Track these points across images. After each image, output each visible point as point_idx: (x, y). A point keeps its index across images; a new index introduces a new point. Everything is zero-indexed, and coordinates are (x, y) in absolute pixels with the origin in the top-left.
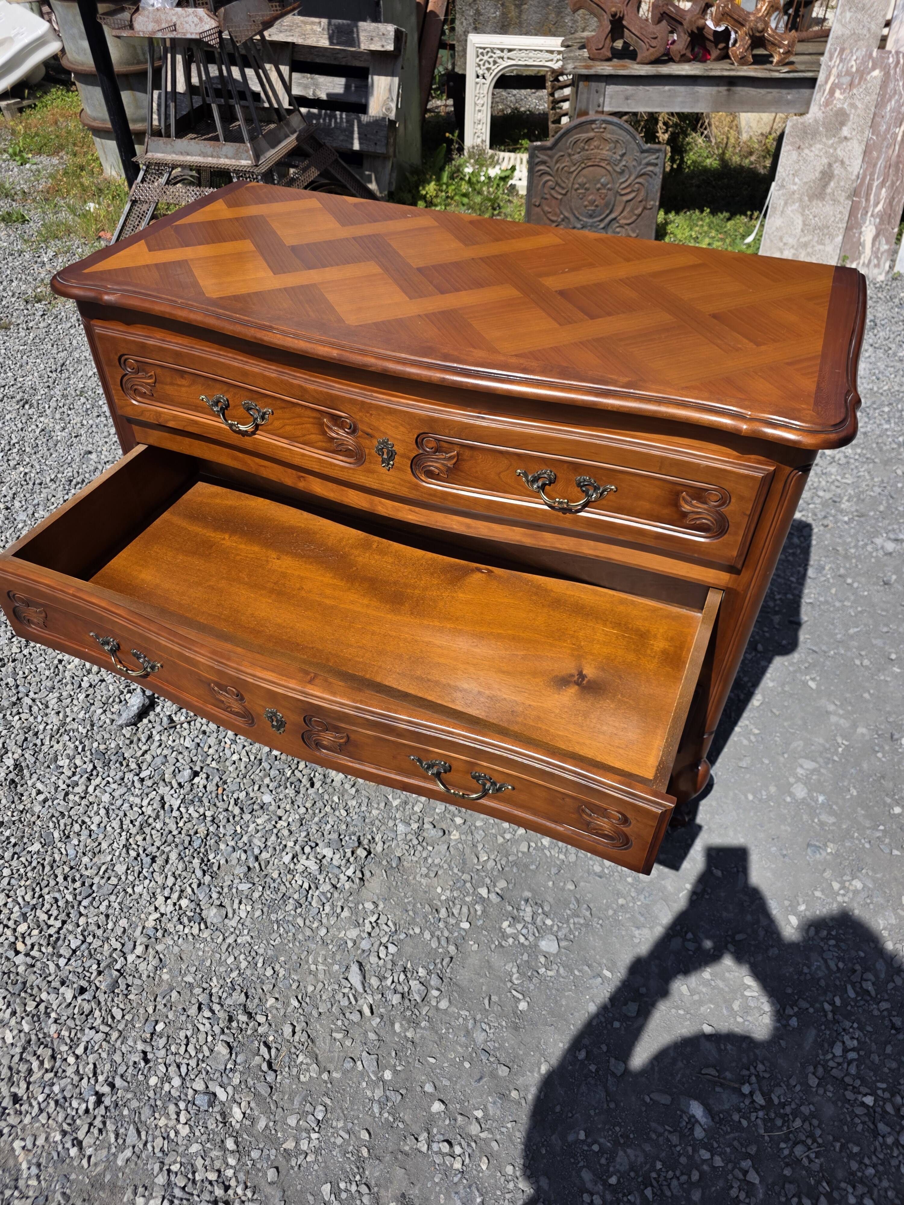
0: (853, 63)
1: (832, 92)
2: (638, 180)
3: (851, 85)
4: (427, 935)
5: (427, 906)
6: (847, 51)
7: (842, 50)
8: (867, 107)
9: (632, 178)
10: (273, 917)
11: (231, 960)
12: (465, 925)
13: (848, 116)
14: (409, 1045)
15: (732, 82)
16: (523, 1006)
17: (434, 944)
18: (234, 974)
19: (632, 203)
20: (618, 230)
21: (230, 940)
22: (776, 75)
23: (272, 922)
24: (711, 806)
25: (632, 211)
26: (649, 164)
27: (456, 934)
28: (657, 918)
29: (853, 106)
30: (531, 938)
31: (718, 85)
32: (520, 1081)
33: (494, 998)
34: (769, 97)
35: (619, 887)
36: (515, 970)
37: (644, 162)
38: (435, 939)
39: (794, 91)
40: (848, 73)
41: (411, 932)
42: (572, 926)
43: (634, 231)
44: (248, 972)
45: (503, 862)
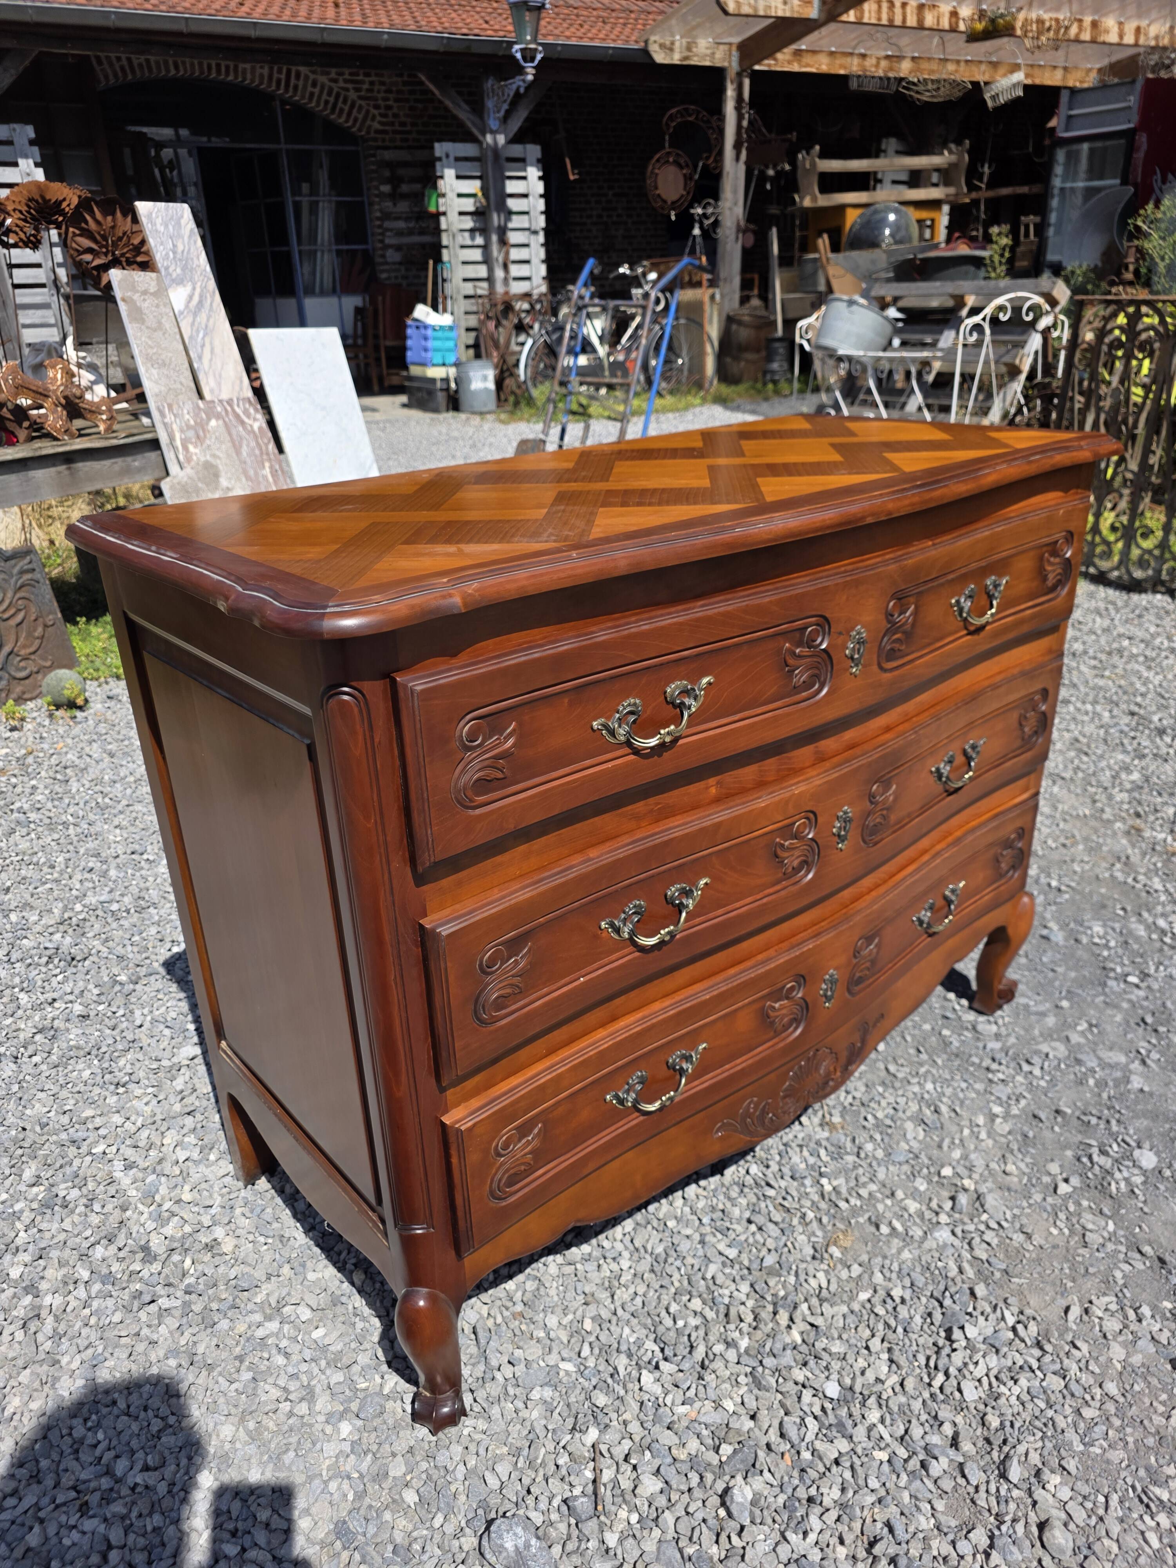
0: (187, 417)
1: (186, 448)
2: (18, 595)
3: (198, 437)
6: (175, 407)
7: (170, 407)
8: (228, 456)
9: (10, 594)
13: (216, 467)
15: (69, 458)
19: (24, 625)
20: (22, 664)
22: (115, 442)
25: (30, 634)
26: (22, 572)
29: (214, 456)
31: (54, 465)
34: (117, 468)
37: (15, 570)
39: (139, 457)
40: (189, 427)
43: (45, 659)
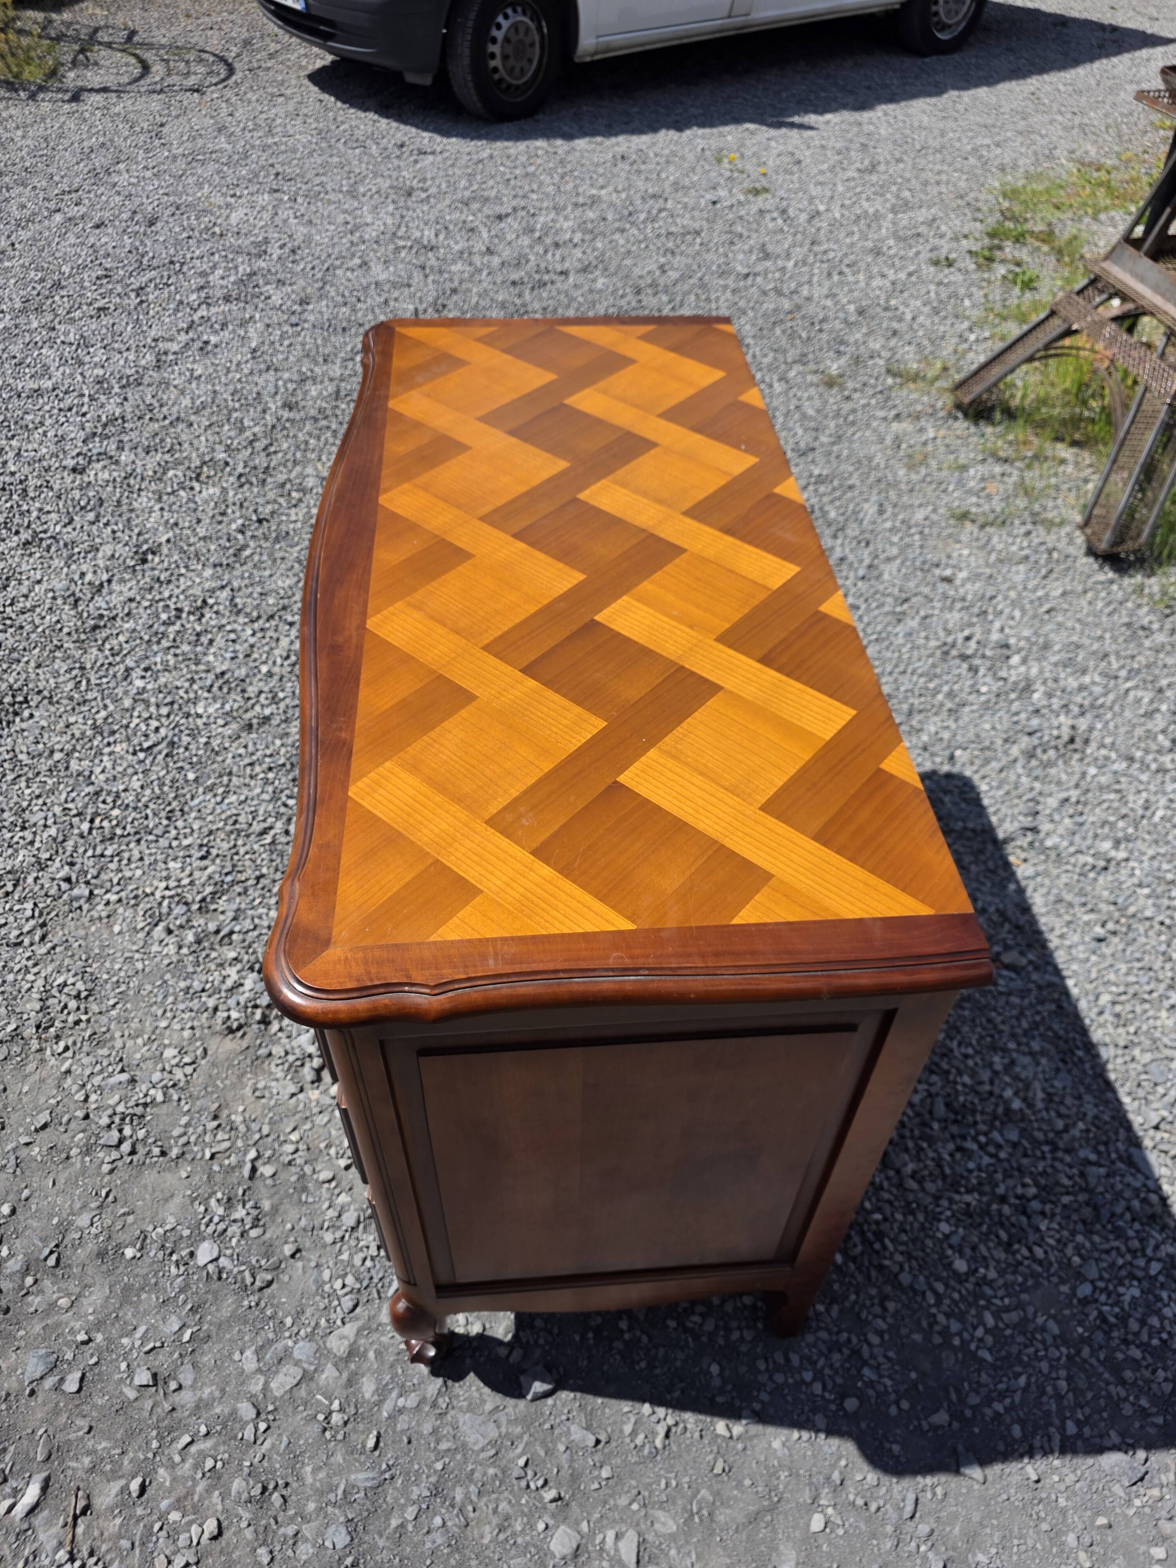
4: (184, 1120)
5: (216, 1105)
10: (168, 976)
11: (117, 967)
12: (208, 1155)
14: (64, 1156)
16: (129, 1252)
17: (176, 1132)
18: (105, 976)
21: (137, 956)
23: (162, 977)
24: (483, 1402)
27: (195, 1149)
28: (277, 1372)
30: (210, 1230)
32: (47, 1283)
33: (130, 1219)
35: (309, 1312)
36: (168, 1227)
38: (182, 1130)
41: (183, 1102)
42: (236, 1270)
44: (109, 986)
45: (298, 1161)
